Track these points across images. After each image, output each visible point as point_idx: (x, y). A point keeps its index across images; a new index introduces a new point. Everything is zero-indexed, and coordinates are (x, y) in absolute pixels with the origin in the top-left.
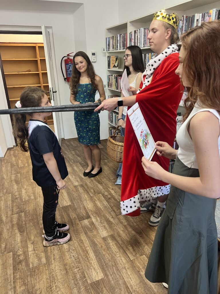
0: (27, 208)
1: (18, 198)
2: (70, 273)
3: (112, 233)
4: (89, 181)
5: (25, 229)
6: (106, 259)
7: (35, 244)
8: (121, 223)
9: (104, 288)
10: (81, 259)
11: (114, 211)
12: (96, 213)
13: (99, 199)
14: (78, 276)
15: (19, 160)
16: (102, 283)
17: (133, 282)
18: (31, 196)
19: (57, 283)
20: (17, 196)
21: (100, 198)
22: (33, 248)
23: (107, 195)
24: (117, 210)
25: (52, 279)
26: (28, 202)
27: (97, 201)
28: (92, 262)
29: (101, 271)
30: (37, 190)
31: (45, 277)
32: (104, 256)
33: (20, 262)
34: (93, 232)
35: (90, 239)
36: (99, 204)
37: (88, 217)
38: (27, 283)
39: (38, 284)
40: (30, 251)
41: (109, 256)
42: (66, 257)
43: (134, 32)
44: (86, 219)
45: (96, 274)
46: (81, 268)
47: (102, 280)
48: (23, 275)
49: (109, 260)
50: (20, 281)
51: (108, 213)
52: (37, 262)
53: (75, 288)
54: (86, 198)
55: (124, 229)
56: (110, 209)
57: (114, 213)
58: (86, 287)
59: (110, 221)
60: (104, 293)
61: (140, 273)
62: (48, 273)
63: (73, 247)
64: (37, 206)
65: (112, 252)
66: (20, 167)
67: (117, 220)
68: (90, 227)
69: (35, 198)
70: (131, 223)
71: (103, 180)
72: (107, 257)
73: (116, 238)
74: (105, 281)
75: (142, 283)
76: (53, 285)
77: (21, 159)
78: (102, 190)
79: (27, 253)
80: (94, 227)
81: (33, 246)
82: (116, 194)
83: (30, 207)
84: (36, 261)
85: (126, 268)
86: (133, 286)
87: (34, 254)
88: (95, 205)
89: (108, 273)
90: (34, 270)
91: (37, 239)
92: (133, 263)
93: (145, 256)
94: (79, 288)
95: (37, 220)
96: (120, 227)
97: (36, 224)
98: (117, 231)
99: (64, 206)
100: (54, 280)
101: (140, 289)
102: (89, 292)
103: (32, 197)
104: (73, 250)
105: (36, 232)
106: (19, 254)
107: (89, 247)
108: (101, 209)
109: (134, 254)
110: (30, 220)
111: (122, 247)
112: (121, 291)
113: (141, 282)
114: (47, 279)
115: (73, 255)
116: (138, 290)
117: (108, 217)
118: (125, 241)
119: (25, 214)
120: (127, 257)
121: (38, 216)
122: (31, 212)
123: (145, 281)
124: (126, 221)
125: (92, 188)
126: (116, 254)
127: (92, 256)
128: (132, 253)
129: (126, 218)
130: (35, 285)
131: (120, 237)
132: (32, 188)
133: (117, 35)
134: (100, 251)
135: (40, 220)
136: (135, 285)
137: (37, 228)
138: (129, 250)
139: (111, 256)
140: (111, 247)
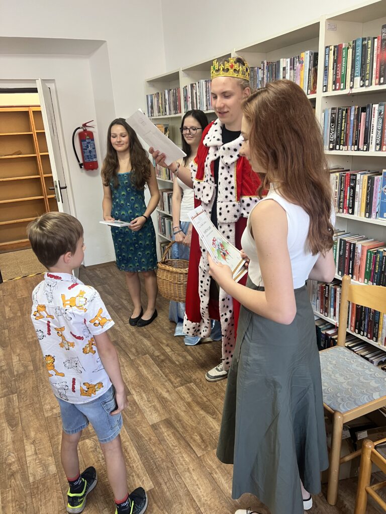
0: (22, 386)
1: (6, 370)
3: (166, 416)
4: (128, 335)
5: (18, 421)
6: (157, 458)
7: (38, 444)
8: (182, 399)
9: (154, 505)
11: (170, 380)
12: (141, 386)
13: (144, 362)
15: (5, 306)
16: (151, 497)
17: (201, 490)
18: (28, 366)
20: (4, 368)
21: (147, 361)
22: (33, 450)
23: (158, 356)
24: (175, 379)
26: (24, 375)
27: (141, 367)
28: (134, 465)
29: (149, 479)
30: (38, 354)
31: (55, 494)
32: (154, 454)
33: (13, 475)
34: (136, 418)
35: (130, 429)
36: (144, 371)
38: (25, 508)
40: (28, 456)
41: (161, 454)
42: (90, 460)
43: (190, 86)
45: (140, 483)
47: (151, 493)
48: (17, 494)
49: (162, 460)
50: (14, 505)
51: (159, 385)
54: (123, 363)
55: (187, 409)
56: (164, 379)
57: (170, 383)
59: (163, 398)
60: (155, 511)
61: (212, 475)
62: (60, 488)
64: (38, 381)
65: (168, 447)
66: (7, 318)
67: (174, 394)
68: (130, 409)
69: (36, 369)
70: (198, 398)
71: (151, 332)
72: (159, 455)
73: (174, 424)
74: (157, 493)
75: (215, 491)
77: (10, 304)
78: (150, 348)
79: (24, 459)
80: (138, 409)
81: (33, 447)
82: (173, 352)
83: (28, 384)
84: (40, 471)
85: (191, 469)
86: (202, 496)
87: (36, 460)
88: (140, 375)
89: (161, 481)
90: (36, 486)
91: (40, 435)
92: (201, 460)
95: (40, 405)
96: (179, 405)
97: (37, 411)
98: (176, 412)
101: (213, 500)
103: (31, 368)
105: (37, 425)
106: (10, 461)
107: (128, 441)
108: (149, 380)
109: (203, 447)
110: (28, 405)
111: (183, 438)
112: (182, 506)
113: (214, 489)
114: (59, 498)
116: (209, 503)
117: (160, 390)
118: (188, 428)
119: (18, 397)
120: (191, 453)
121: (42, 398)
122: (28, 391)
123: (222, 487)
124: (190, 396)
125: (134, 345)
126: (174, 449)
127: (134, 456)
128: (199, 445)
129: (190, 390)
130: (39, 510)
131: (180, 422)
132: (30, 353)
133: (164, 92)
134: (148, 447)
135: (45, 404)
136: (205, 495)
137: (41, 417)
138: (194, 441)
139: (165, 453)
140: (166, 439)
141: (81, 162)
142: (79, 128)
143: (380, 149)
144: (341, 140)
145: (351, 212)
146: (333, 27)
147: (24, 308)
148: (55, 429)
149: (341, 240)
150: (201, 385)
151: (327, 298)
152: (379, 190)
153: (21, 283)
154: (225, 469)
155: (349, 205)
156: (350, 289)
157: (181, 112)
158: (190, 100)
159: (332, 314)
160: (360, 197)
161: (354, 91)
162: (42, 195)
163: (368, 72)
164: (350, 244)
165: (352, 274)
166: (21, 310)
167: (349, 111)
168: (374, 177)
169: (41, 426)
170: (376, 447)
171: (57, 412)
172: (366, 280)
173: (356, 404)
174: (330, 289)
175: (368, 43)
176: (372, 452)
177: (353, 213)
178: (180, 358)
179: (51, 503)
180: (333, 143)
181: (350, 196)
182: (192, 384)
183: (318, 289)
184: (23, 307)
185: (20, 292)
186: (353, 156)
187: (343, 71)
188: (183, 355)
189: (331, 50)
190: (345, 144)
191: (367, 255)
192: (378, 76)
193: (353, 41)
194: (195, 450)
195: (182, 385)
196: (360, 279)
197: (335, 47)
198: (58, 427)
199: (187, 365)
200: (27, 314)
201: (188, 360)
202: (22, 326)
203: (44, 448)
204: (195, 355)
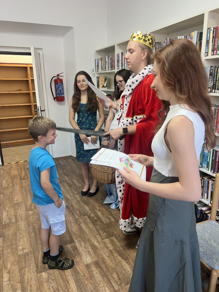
0: (7, 232)
4: (75, 202)
5: (1, 256)
6: (88, 289)
7: (12, 274)
8: (106, 247)
11: (99, 234)
12: (81, 237)
13: (84, 221)
15: (3, 180)
18: (12, 219)
21: (86, 220)
22: (8, 277)
23: (93, 217)
24: (103, 233)
26: (8, 225)
27: (82, 224)
30: (19, 212)
32: (87, 286)
34: (76, 259)
36: (84, 226)
37: (72, 241)
40: (4, 282)
41: (91, 287)
42: (44, 288)
43: (121, 54)
44: (69, 243)
49: (91, 291)
51: (93, 237)
54: (71, 220)
55: (109, 254)
56: (96, 233)
57: (100, 236)
59: (95, 246)
63: (53, 277)
64: (17, 229)
65: (95, 282)
66: (3, 187)
67: (102, 244)
68: (73, 252)
69: (17, 221)
70: (117, 247)
71: (90, 201)
72: (90, 287)
73: (101, 265)
77: (6, 179)
78: (88, 211)
80: (78, 253)
81: (8, 276)
82: (102, 215)
83: (10, 231)
87: (9, 285)
88: (81, 229)
91: (14, 268)
95: (16, 246)
96: (105, 252)
97: (14, 250)
98: (102, 257)
103: (14, 220)
104: (53, 280)
105: (13, 260)
107: (70, 276)
108: (87, 234)
109: (119, 284)
110: (9, 245)
111: (106, 276)
115: (52, 286)
117: (93, 240)
118: (109, 269)
119: (3, 240)
120: (111, 287)
121: (17, 241)
122: (10, 236)
124: (112, 245)
125: (78, 209)
126: (100, 284)
127: (73, 286)
128: (117, 282)
129: (112, 242)
131: (105, 264)
132: (14, 210)
133: (106, 57)
134: (82, 281)
135: (19, 246)
137: (15, 255)
138: (114, 278)
139: (94, 286)
140: (95, 276)
141: (55, 96)
142: (55, 77)
144: (216, 86)
146: (213, 17)
147: (14, 182)
148: (23, 263)
149: (213, 150)
150: (119, 238)
153: (14, 166)
158: (120, 62)
159: (206, 197)
162: (32, 115)
166: (12, 183)
169: (15, 261)
171: (26, 252)
174: (205, 181)
178: (107, 219)
180: (211, 88)
182: (114, 237)
185: (13, 172)
188: (109, 217)
189: (211, 30)
194: (114, 286)
195: (107, 238)
197: (214, 28)
198: (25, 262)
199: (111, 224)
200: (16, 185)
201: (112, 221)
202: (12, 193)
203: (15, 276)
204: (116, 218)
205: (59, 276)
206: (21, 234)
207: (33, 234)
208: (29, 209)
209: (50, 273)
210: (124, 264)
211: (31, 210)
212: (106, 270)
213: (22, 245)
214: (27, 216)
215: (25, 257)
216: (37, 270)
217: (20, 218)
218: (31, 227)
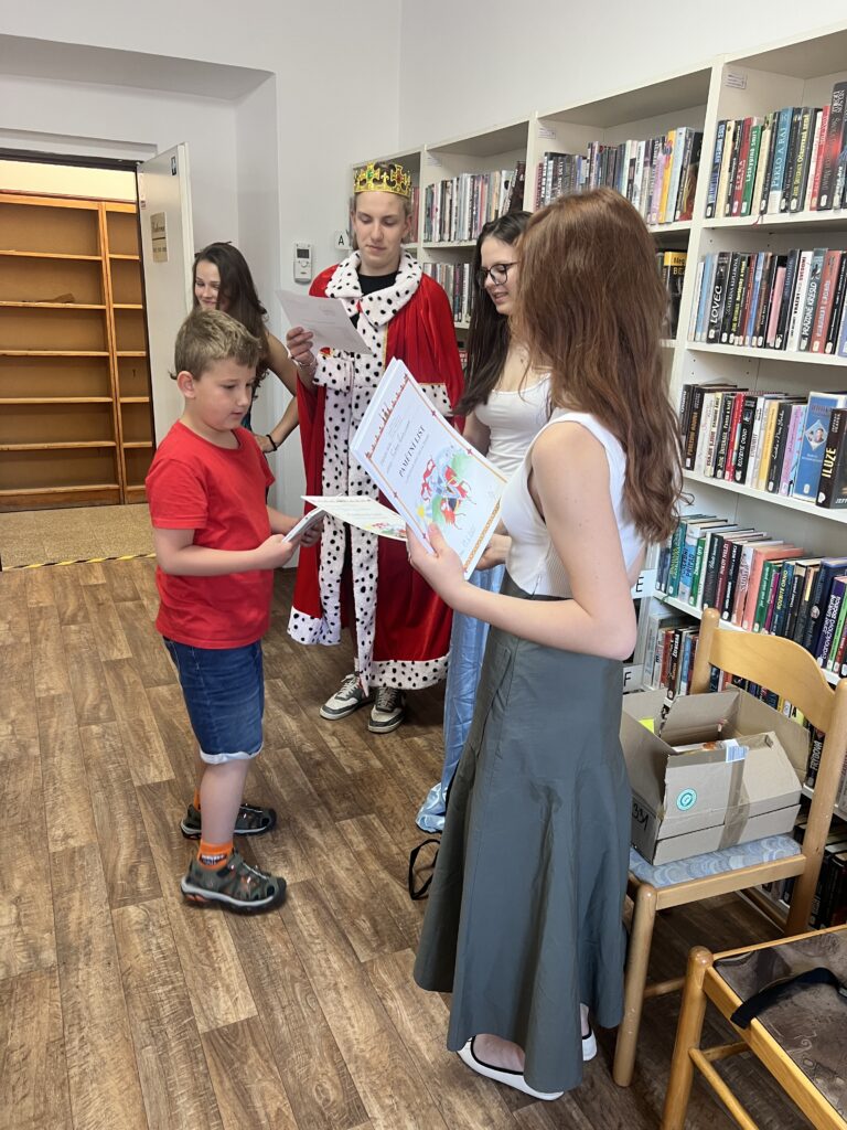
0: (11, 785)
2: (139, 1000)
6: (273, 957)
7: (26, 905)
8: (346, 844)
9: (252, 1048)
10: (185, 957)
11: (327, 804)
14: (166, 1010)
16: (247, 1033)
17: (356, 1029)
18: (29, 746)
19: (86, 1029)
21: (284, 762)
22: (13, 916)
23: (310, 754)
24: (339, 804)
25: (70, 1016)
26: (17, 765)
27: (269, 771)
28: (222, 965)
29: (249, 996)
30: (54, 725)
31: (46, 1009)
32: (269, 948)
36: (275, 780)
39: (17, 1032)
40: (2, 927)
41: (284, 950)
42: (132, 948)
43: (440, 185)
45: (230, 1003)
46: (182, 983)
47: (248, 1025)
49: (284, 963)
51: (303, 812)
52: (24, 961)
53: (150, 1047)
55: (352, 865)
56: (315, 800)
57: (326, 811)
58: (188, 1043)
59: (307, 838)
60: (250, 1062)
61: (384, 1002)
62: (58, 998)
63: (161, 918)
64: (47, 779)
65: (299, 937)
69: (46, 753)
70: (381, 845)
72: (279, 950)
73: (320, 892)
74: (260, 1027)
75: (384, 1035)
76: (74, 1035)
77: (9, 617)
78: (295, 735)
81: (14, 911)
82: (342, 749)
83: (23, 782)
84: (21, 959)
85: (341, 986)
86: (355, 1042)
87: (16, 937)
89: (274, 1003)
90: (8, 987)
91: (33, 889)
92: (366, 971)
93: (414, 950)
94: (165, 1046)
95: (42, 828)
96: (338, 856)
97: (35, 838)
98: (328, 870)
99: (149, 782)
100: (77, 1021)
101: (377, 1051)
102: (196, 1058)
103: (35, 751)
104: (161, 927)
105: (31, 866)
107: (218, 918)
108: (281, 799)
109: (374, 945)
111: (335, 923)
112: (311, 1057)
113: (381, 1031)
114: (53, 1016)
115: (158, 944)
116: (368, 1056)
117: (302, 822)
118: (348, 904)
120: (346, 952)
121: (48, 814)
122: (22, 798)
123: (399, 1029)
124: (365, 839)
127: (225, 947)
128: (368, 941)
129: (367, 830)
130: (7, 1034)
131: (334, 889)
132: (38, 721)
134: (257, 933)
135: (53, 827)
136: (362, 1038)
137: (40, 852)
138: (358, 930)
139: (292, 950)
140: (298, 921)
143: (809, 348)
144: (732, 322)
145: (738, 478)
146: (739, 82)
147: (40, 628)
148: (66, 878)
149: (713, 536)
150: (391, 821)
151: (675, 660)
152: (799, 435)
153: (40, 577)
154: (414, 993)
155: (737, 462)
156: (716, 637)
157: (416, 241)
158: (437, 215)
160: (760, 446)
161: (768, 220)
162: (109, 395)
163: (797, 181)
164: (731, 545)
165: (731, 611)
166: (32, 632)
167: (753, 263)
168: (791, 407)
169: (38, 869)
170: (715, 965)
171: (77, 845)
172: (757, 625)
173: (690, 873)
174: (683, 640)
175: (803, 119)
176: (707, 974)
177: (743, 481)
178: (356, 762)
179: (34, 1024)
180: (716, 329)
181: (740, 443)
182: (372, 816)
183: (660, 639)
184: (38, 625)
185: (36, 595)
186: (750, 359)
187: (749, 176)
188: (365, 757)
189: (729, 130)
190: (740, 332)
191: (764, 572)
192: (816, 190)
193: (775, 114)
194: (357, 949)
195: (351, 816)
196: (746, 623)
197: (738, 123)
198: (73, 875)
199: (370, 777)
200: (44, 641)
201: (372, 767)
202: (29, 664)
203: (38, 913)
204: (388, 757)
205: (182, 916)
206: (59, 793)
207: (100, 796)
208: (88, 719)
209: (154, 907)
210: (395, 893)
211: (97, 721)
212: (334, 908)
213: (63, 826)
214: (83, 742)
215: (72, 859)
216: (110, 899)
217: (58, 744)
218: (95, 775)
